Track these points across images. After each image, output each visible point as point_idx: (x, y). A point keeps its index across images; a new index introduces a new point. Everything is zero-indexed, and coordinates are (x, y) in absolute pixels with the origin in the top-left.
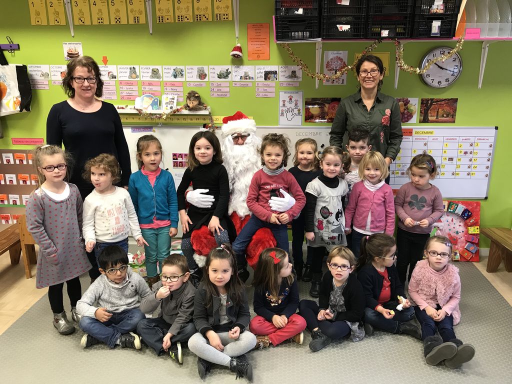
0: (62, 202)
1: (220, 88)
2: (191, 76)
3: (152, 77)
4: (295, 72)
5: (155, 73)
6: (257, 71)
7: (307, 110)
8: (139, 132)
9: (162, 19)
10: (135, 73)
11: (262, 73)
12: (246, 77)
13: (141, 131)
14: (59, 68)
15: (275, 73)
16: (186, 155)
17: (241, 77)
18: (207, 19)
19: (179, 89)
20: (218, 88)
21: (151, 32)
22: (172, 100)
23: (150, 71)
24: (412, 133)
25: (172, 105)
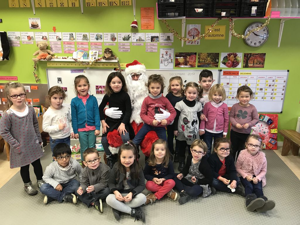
0: (24, 117)
1: (124, 46)
2: (107, 39)
3: (83, 39)
4: (169, 37)
5: (85, 37)
6: (146, 36)
7: (177, 60)
8: (75, 72)
9: (89, 4)
10: (73, 37)
11: (149, 37)
12: (140, 40)
13: (77, 72)
14: (26, 33)
15: (157, 37)
16: (104, 87)
17: (137, 40)
18: (116, 4)
19: (100, 47)
20: (123, 46)
21: (82, 12)
22: (95, 54)
23: (82, 36)
24: (238, 74)
25: (95, 57)
